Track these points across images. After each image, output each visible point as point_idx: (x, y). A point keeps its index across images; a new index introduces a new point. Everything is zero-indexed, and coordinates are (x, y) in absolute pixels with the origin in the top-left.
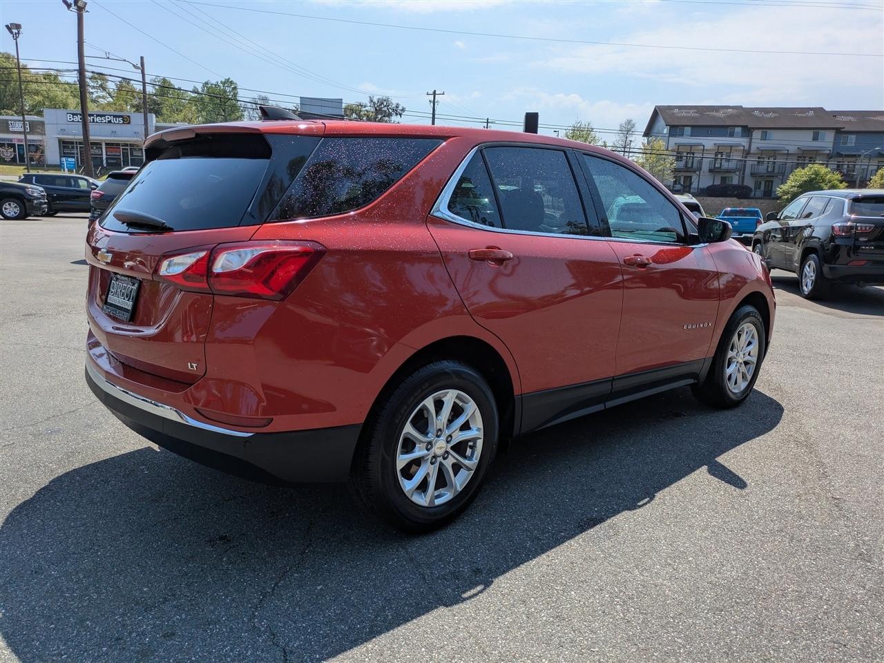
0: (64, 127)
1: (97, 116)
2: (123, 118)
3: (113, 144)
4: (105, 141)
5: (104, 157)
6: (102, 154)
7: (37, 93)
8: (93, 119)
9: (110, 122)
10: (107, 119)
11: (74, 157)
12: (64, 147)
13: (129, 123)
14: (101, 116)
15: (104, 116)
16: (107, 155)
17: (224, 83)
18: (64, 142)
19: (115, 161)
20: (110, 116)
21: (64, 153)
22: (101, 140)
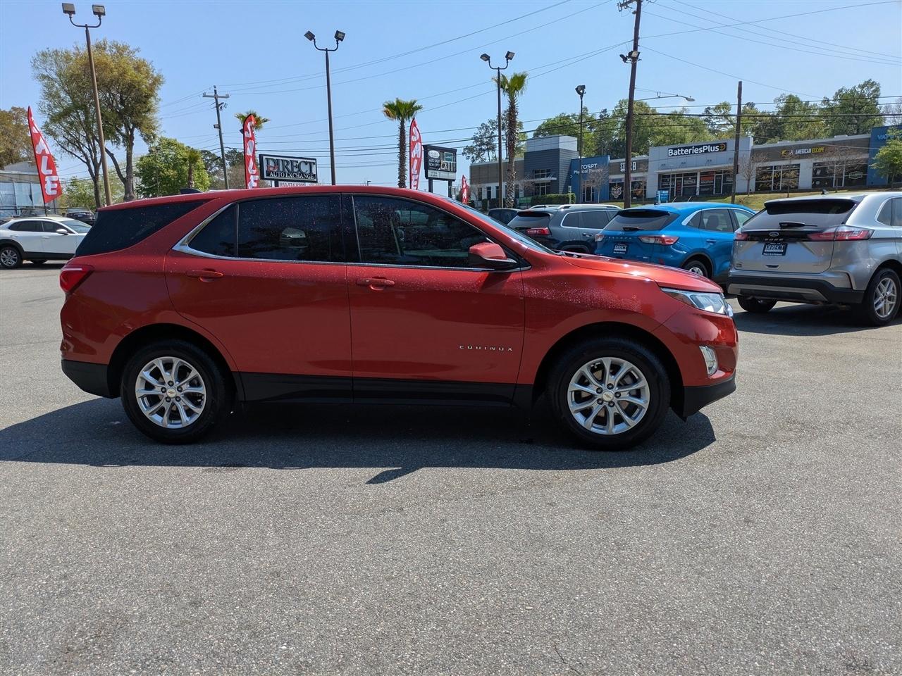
0: (663, 162)
1: (695, 147)
2: (720, 146)
3: (707, 173)
4: (700, 170)
5: (698, 186)
6: (696, 184)
7: (659, 133)
8: (691, 151)
9: (706, 151)
10: (704, 149)
11: (668, 189)
12: (663, 181)
13: (725, 150)
14: (698, 147)
15: (702, 146)
16: (700, 184)
17: (862, 87)
18: (664, 176)
19: (708, 189)
20: (708, 145)
21: (662, 187)
22: (696, 170)
